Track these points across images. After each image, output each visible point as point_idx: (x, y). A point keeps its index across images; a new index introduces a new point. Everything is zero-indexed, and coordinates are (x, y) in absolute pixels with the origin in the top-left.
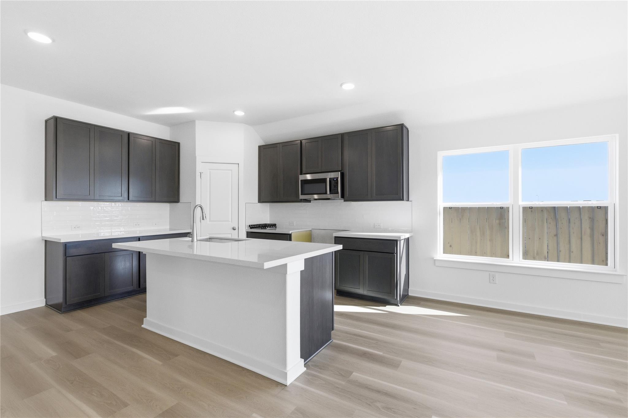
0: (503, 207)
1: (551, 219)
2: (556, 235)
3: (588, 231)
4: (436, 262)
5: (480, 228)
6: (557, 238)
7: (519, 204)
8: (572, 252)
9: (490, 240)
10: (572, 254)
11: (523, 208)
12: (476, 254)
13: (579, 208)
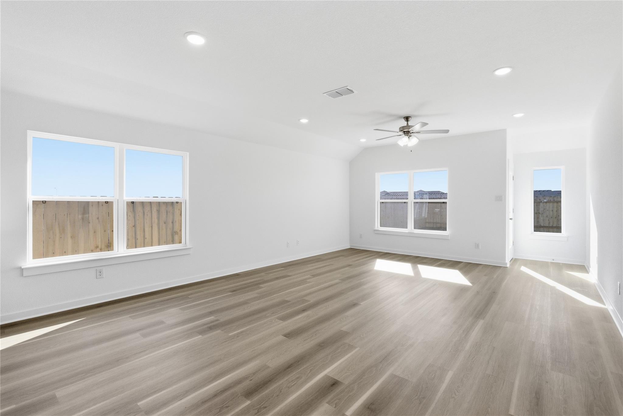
0: (108, 202)
1: (131, 212)
2: (134, 226)
3: (156, 220)
4: (24, 271)
5: (59, 224)
6: (135, 228)
7: (124, 199)
8: (146, 238)
9: (71, 237)
10: (145, 240)
11: (127, 202)
12: (54, 254)
13: (150, 203)
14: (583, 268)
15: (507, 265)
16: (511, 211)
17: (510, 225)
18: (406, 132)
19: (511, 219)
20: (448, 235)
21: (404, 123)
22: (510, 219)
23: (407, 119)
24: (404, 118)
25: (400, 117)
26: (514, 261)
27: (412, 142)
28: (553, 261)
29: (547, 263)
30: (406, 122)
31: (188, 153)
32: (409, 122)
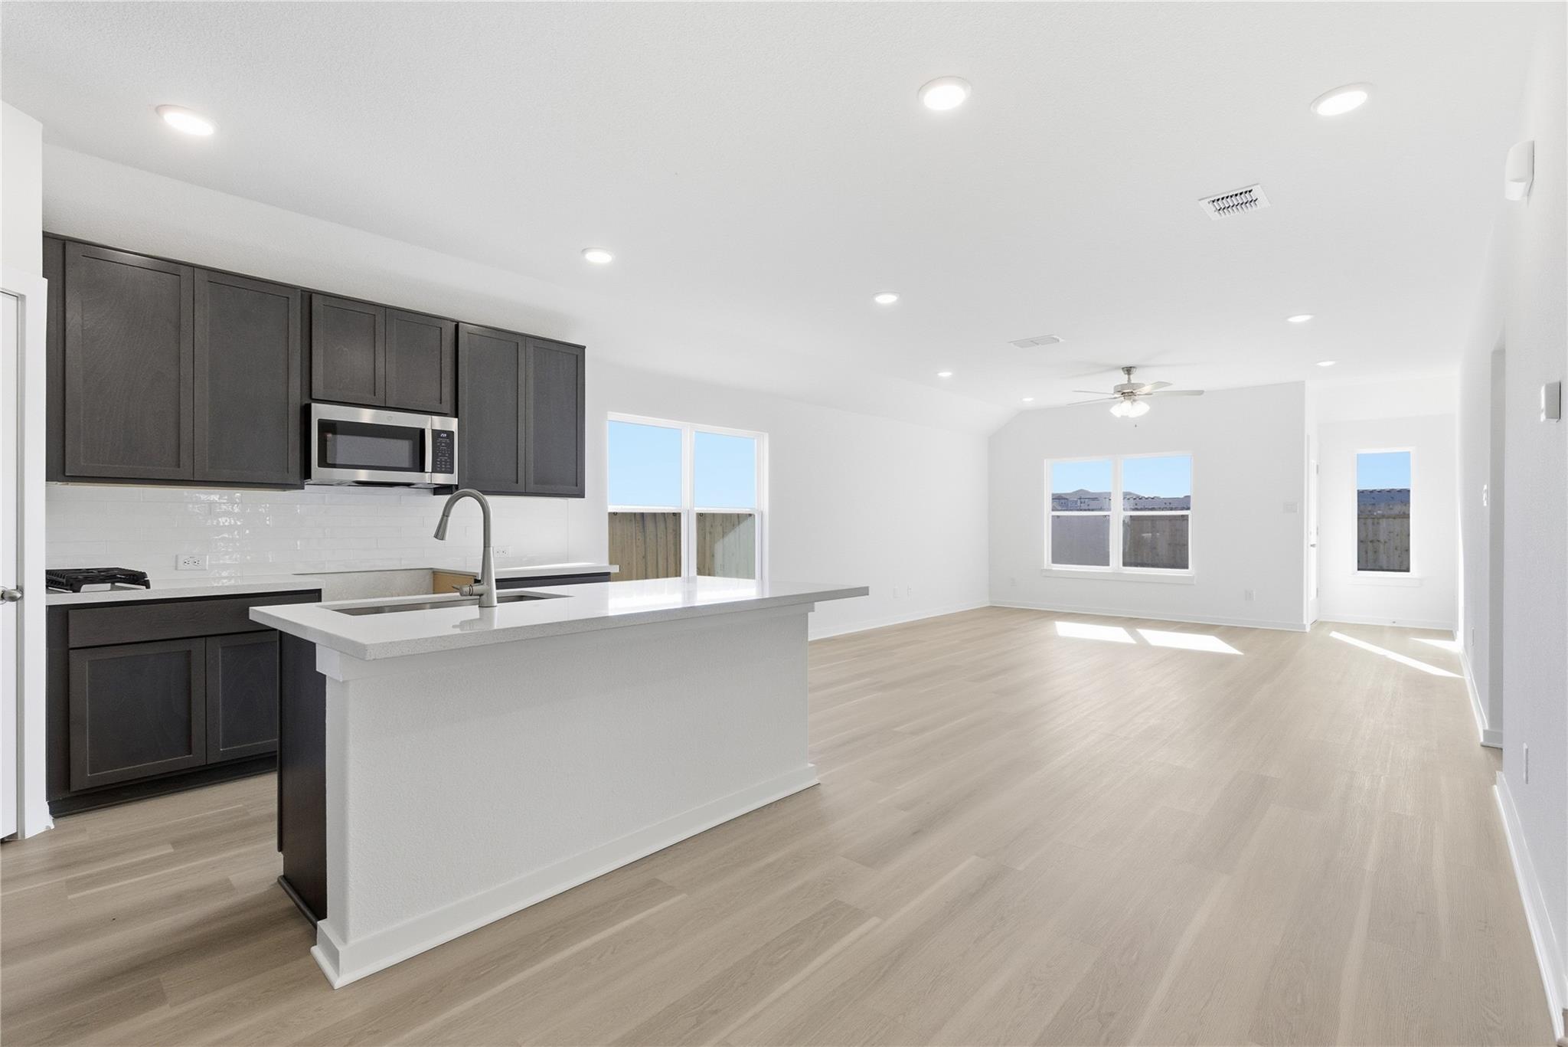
14: (1449, 635)
15: (1305, 629)
16: (1313, 530)
17: (1311, 557)
18: (1127, 393)
19: (1313, 546)
20: (1194, 577)
21: (1123, 378)
22: (1311, 546)
23: (1128, 370)
24: (1123, 368)
25: (1116, 368)
26: (1318, 624)
27: (1137, 410)
28: (1394, 625)
29: (1382, 627)
30: (1127, 376)
31: (767, 434)
32: (1131, 376)
